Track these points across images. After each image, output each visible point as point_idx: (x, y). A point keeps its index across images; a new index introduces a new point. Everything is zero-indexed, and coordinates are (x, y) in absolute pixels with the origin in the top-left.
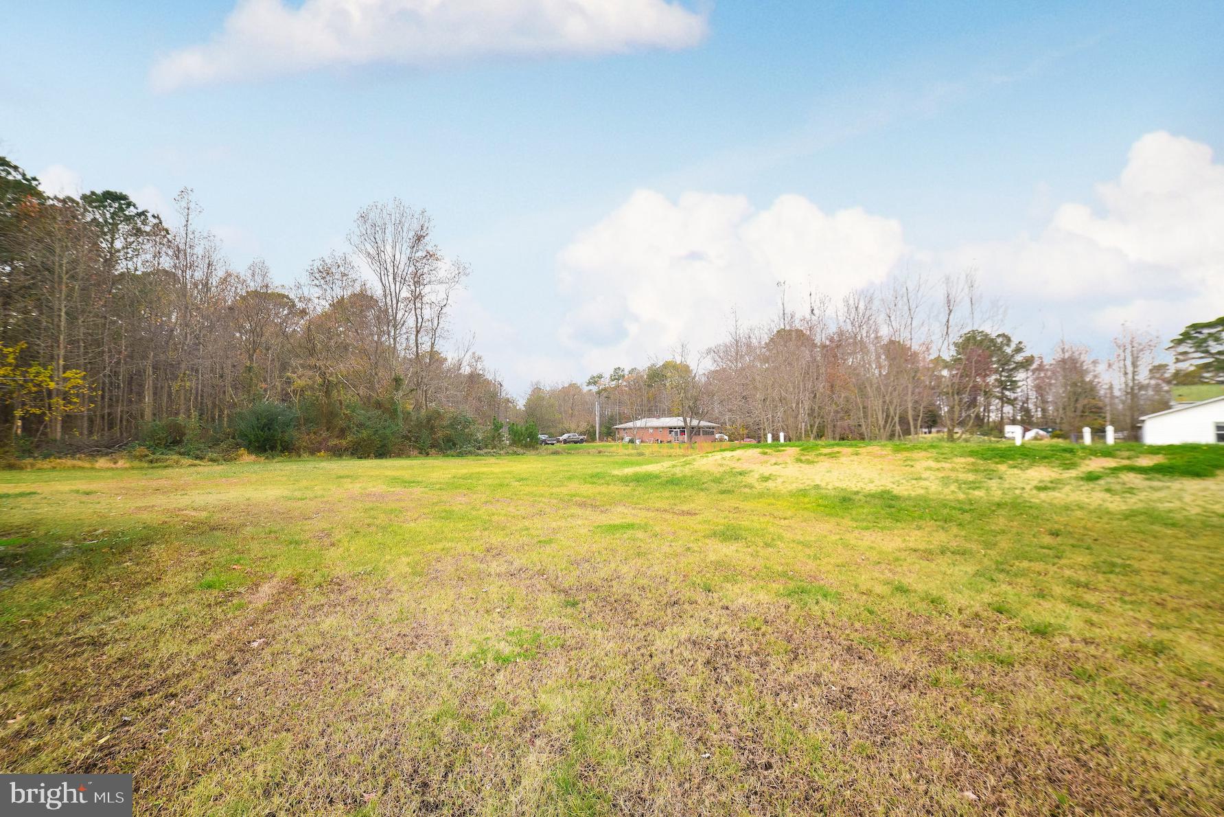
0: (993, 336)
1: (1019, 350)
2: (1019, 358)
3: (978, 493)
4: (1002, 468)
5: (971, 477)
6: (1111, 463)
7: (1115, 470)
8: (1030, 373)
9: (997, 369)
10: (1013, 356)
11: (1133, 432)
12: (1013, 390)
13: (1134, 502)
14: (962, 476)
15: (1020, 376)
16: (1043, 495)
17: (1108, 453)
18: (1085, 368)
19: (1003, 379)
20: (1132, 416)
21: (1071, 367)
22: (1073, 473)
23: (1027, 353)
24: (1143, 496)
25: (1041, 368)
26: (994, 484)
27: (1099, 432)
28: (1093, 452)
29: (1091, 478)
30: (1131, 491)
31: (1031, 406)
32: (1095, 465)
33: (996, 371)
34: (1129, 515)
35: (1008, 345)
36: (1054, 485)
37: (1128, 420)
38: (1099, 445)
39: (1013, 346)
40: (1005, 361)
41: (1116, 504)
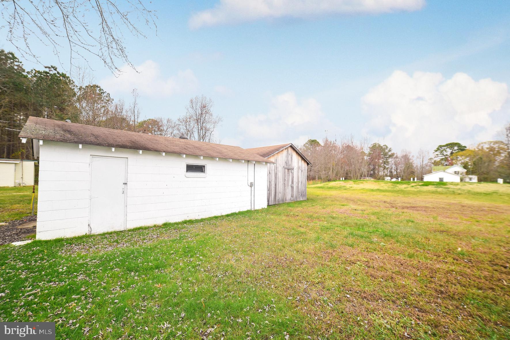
0: (382, 145)
1: (390, 151)
2: (390, 153)
3: (394, 189)
4: (398, 185)
5: (393, 187)
6: (415, 184)
7: (416, 185)
8: (393, 159)
9: (383, 157)
10: (388, 153)
11: (422, 179)
12: (388, 165)
13: (418, 190)
14: (391, 186)
15: (390, 160)
16: (405, 189)
17: (415, 183)
18: (410, 158)
19: (385, 161)
20: (422, 175)
21: (406, 158)
22: (410, 186)
23: (392, 152)
24: (419, 189)
25: (397, 157)
26: (397, 187)
27: (414, 179)
28: (413, 183)
29: (413, 186)
30: (418, 188)
31: (393, 171)
32: (413, 184)
33: (383, 158)
34: (418, 191)
35: (387, 149)
36: (407, 188)
37: (420, 176)
38: (414, 181)
39: (388, 149)
40: (385, 154)
41: (416, 190)
